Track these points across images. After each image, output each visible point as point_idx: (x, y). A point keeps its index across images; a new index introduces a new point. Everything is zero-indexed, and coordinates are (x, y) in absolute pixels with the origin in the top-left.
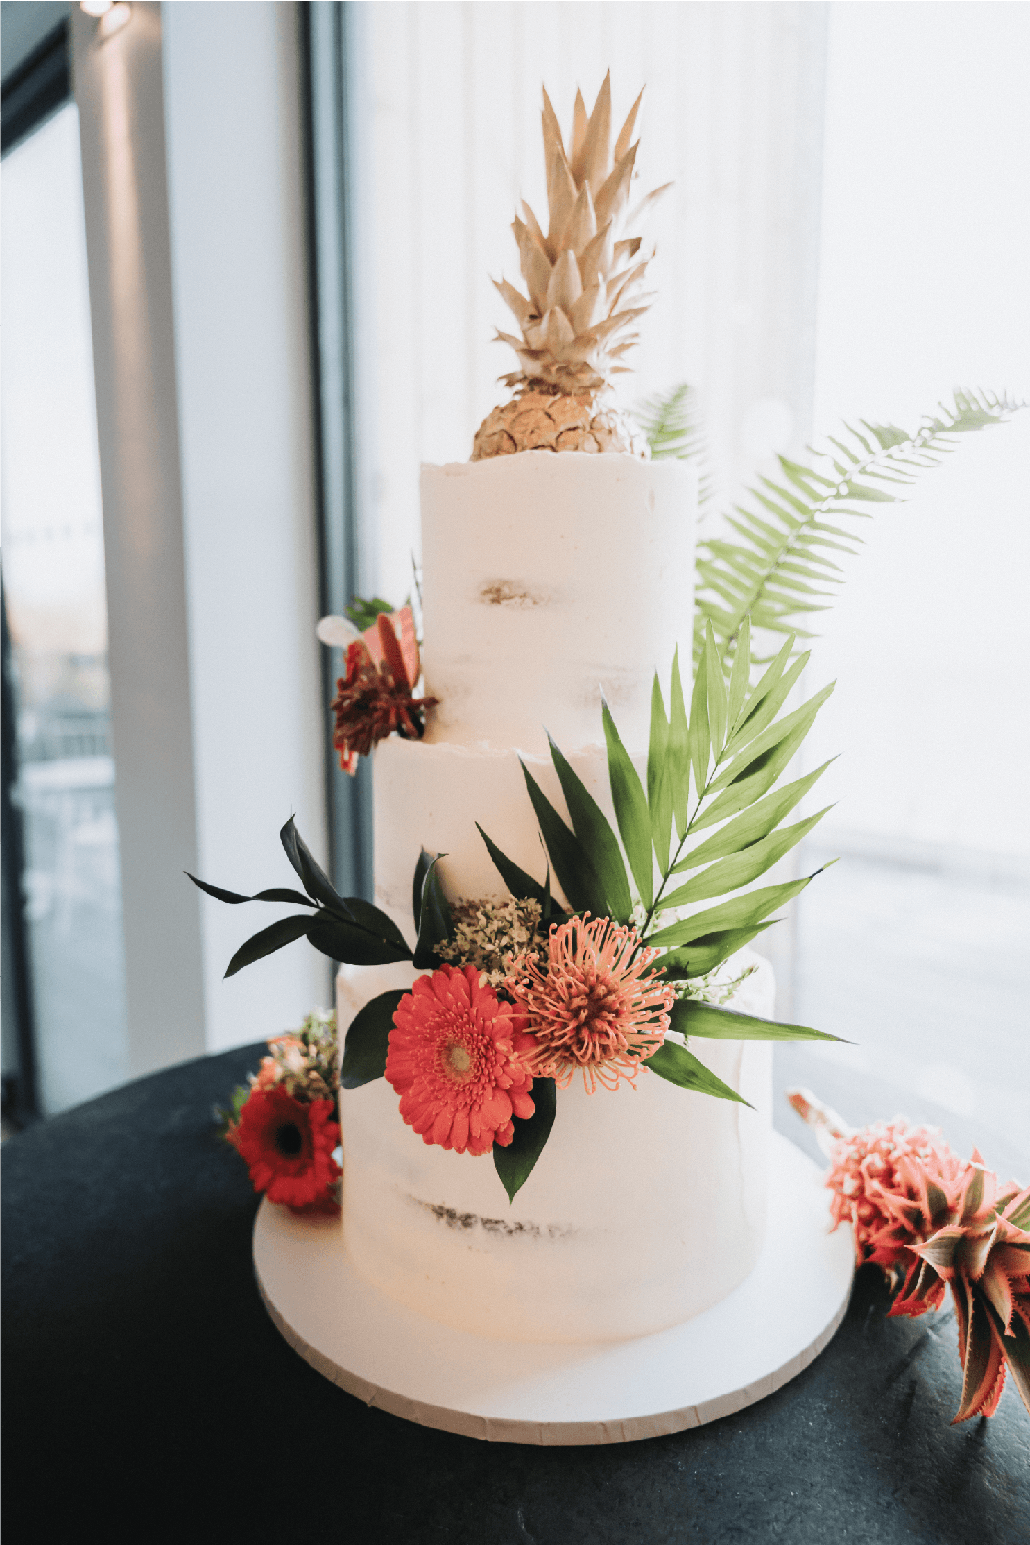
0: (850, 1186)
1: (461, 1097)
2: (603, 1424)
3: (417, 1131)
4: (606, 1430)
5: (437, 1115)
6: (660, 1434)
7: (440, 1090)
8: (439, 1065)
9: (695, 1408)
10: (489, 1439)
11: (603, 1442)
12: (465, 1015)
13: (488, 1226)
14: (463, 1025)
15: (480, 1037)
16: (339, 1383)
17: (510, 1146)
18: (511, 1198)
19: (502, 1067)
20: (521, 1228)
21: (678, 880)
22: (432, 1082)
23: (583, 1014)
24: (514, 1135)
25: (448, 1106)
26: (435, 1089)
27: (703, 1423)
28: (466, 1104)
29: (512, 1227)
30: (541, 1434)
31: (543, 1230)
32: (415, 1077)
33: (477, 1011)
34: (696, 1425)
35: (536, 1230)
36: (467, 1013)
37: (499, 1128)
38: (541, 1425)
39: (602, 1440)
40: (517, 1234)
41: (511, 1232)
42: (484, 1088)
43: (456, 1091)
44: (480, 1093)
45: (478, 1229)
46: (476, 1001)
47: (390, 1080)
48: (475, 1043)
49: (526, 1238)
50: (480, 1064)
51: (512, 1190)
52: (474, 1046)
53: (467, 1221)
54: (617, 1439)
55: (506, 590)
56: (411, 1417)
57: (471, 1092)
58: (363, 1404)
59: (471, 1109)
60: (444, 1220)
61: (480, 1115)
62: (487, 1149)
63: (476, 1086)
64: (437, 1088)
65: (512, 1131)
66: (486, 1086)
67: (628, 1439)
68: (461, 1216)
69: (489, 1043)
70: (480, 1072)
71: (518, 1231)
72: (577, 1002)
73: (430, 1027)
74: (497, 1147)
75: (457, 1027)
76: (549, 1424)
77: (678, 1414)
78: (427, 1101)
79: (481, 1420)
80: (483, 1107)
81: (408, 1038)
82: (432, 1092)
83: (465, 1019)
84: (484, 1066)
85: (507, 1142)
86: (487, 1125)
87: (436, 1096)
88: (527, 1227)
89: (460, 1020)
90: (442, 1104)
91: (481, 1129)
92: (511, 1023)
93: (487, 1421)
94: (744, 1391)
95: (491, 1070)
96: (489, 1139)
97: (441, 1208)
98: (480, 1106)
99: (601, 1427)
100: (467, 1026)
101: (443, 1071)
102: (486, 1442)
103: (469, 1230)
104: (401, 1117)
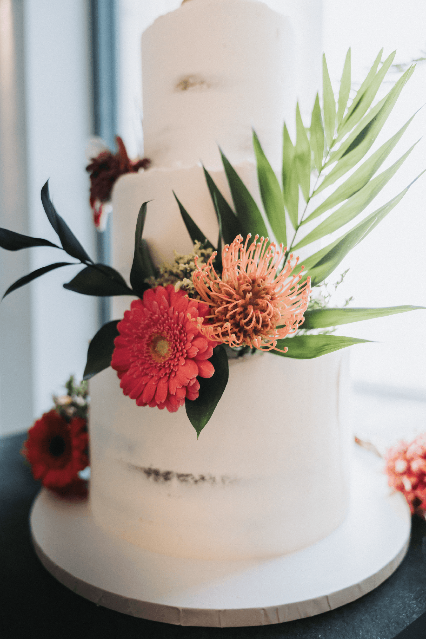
0: (401, 466)
1: (163, 370)
2: (264, 609)
3: (132, 397)
4: (266, 615)
5: (146, 384)
6: (303, 616)
7: (148, 369)
8: (147, 353)
9: (327, 597)
10: (183, 625)
11: (264, 623)
12: (165, 314)
13: (182, 478)
14: (164, 322)
15: (176, 326)
16: (78, 592)
17: (197, 399)
18: (198, 434)
19: (191, 342)
20: (203, 478)
21: (305, 231)
22: (142, 364)
23: (249, 295)
24: (199, 390)
25: (154, 378)
26: (144, 368)
27: (333, 608)
28: (166, 374)
29: (197, 478)
30: (219, 618)
31: (218, 479)
32: (132, 362)
33: (174, 308)
34: (328, 609)
35: (213, 479)
36: (167, 313)
37: (189, 383)
38: (220, 611)
39: (263, 622)
40: (201, 484)
41: (196, 482)
42: (178, 360)
43: (159, 367)
44: (175, 364)
45: (175, 481)
46: (173, 301)
47: (114, 368)
48: (172, 332)
49: (206, 485)
50: (176, 346)
51: (199, 429)
52: (172, 334)
53: (167, 476)
54: (274, 621)
55: (191, 81)
56: (127, 612)
57: (170, 364)
58: (93, 604)
59: (169, 377)
60: (153, 476)
61: (175, 380)
62: (181, 402)
63: (173, 361)
64: (146, 367)
65: (198, 387)
66: (180, 358)
67: (282, 620)
68: (164, 473)
69: (182, 329)
70: (176, 351)
71: (202, 481)
72: (244, 287)
73: (142, 328)
74: (188, 402)
75: (160, 325)
76: (225, 611)
77: (315, 602)
78: (139, 377)
79: (176, 610)
80: (178, 373)
81: (127, 339)
82: (143, 370)
83: (165, 317)
84: (178, 345)
85: (195, 397)
86: (181, 384)
87: (146, 372)
88: (207, 477)
89: (162, 318)
90: (149, 377)
91: (176, 388)
92: (197, 311)
93: (181, 611)
94: (358, 586)
95: (183, 347)
96: (182, 395)
97: (150, 469)
98: (176, 372)
99: (262, 612)
100: (167, 322)
101: (150, 356)
102: (180, 627)
103: (169, 482)
104: (122, 390)
